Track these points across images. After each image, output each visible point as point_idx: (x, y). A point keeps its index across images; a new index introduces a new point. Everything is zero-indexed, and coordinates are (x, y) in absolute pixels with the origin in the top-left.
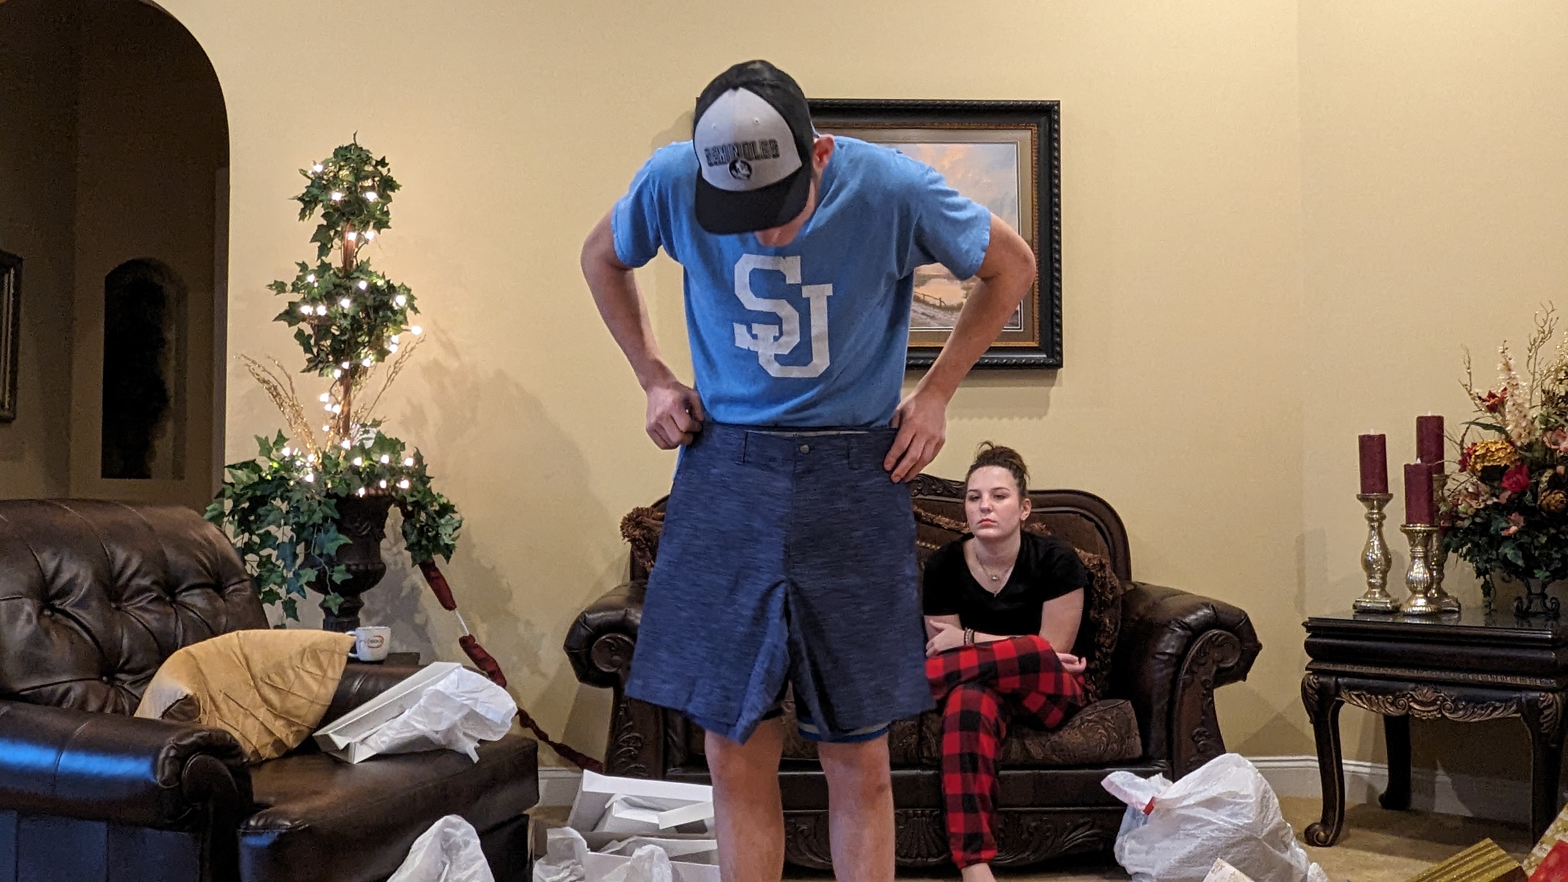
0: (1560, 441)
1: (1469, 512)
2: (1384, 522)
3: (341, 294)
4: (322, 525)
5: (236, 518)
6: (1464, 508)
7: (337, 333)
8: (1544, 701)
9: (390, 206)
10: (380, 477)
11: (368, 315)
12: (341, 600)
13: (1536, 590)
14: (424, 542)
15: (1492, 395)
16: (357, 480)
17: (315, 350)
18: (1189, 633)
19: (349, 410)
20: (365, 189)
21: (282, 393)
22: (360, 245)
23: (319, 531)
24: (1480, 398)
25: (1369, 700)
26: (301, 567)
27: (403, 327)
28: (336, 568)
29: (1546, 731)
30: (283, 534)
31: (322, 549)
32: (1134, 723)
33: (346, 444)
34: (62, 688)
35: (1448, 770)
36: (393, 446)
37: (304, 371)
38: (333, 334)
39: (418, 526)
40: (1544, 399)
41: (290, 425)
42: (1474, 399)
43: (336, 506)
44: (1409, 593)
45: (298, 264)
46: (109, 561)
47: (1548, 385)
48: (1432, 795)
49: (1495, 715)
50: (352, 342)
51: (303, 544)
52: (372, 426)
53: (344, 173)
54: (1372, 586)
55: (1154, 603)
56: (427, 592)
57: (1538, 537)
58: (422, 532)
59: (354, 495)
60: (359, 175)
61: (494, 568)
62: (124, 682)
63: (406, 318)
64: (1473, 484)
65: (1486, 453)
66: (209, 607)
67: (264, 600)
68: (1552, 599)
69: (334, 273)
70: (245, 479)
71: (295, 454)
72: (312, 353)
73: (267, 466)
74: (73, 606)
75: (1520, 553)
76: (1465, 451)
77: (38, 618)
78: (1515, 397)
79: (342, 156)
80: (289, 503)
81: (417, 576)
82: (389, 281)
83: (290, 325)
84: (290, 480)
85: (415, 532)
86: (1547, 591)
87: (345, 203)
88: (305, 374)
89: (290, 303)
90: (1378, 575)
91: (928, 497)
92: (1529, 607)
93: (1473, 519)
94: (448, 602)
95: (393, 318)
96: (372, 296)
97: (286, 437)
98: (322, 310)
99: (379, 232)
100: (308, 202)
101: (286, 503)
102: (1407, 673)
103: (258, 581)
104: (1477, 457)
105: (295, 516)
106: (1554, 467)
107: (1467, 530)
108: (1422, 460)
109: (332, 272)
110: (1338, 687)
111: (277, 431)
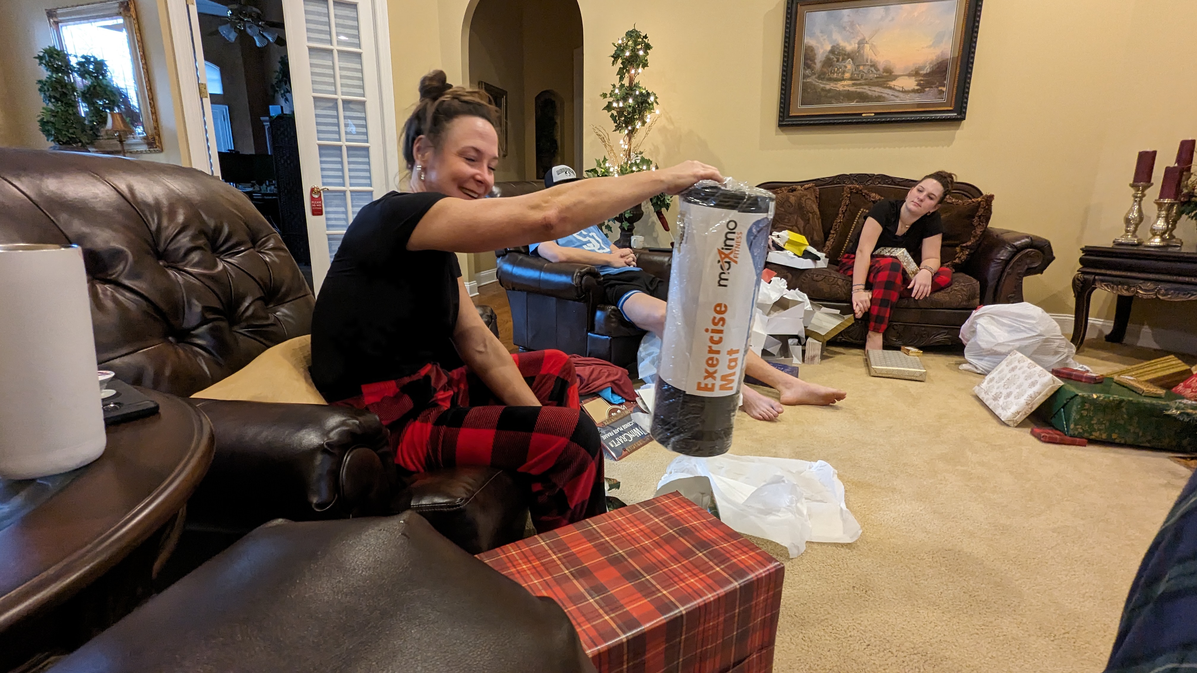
2: (1144, 198)
3: (629, 97)
7: (627, 114)
9: (648, 57)
11: (639, 106)
12: (628, 224)
14: (659, 203)
18: (1015, 250)
19: (631, 147)
20: (638, 50)
21: (606, 140)
22: (636, 75)
25: (1113, 288)
27: (652, 111)
32: (978, 292)
33: (629, 162)
35: (1150, 326)
36: (648, 162)
38: (625, 115)
41: (609, 154)
45: (611, 85)
48: (1138, 337)
49: (1192, 298)
50: (633, 117)
52: (639, 154)
53: (630, 43)
56: (658, 225)
60: (636, 43)
63: (653, 107)
69: (626, 88)
71: (610, 166)
72: (617, 123)
73: (600, 171)
79: (629, 35)
82: (647, 91)
83: (608, 112)
87: (631, 57)
88: (614, 132)
89: (608, 102)
90: (1133, 226)
94: (667, 229)
95: (649, 107)
96: (641, 98)
97: (607, 159)
98: (621, 105)
99: (644, 69)
100: (616, 57)
102: (1140, 275)
108: (1178, 165)
110: (1094, 280)
111: (603, 157)
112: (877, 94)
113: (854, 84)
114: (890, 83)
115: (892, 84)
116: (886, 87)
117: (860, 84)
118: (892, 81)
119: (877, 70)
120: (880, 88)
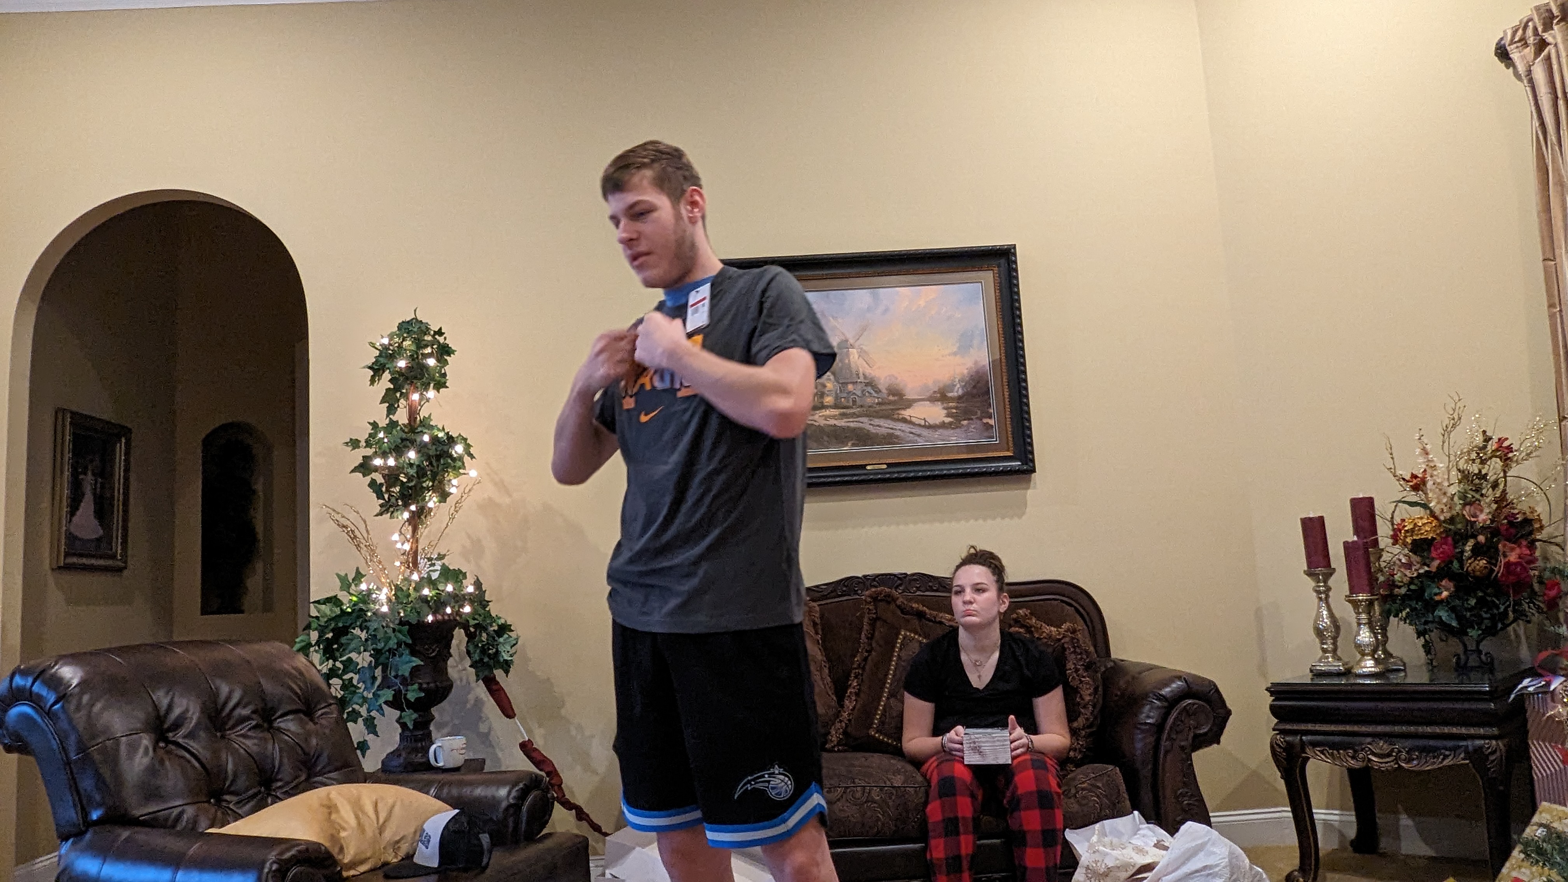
0: (1478, 513)
1: (1405, 580)
2: (1331, 594)
3: (408, 447)
4: (396, 650)
5: (321, 647)
6: (1400, 577)
7: (405, 480)
8: (1488, 748)
9: (447, 369)
10: (445, 605)
11: (431, 464)
12: (415, 716)
13: (1472, 646)
14: (486, 660)
15: (1414, 476)
16: (425, 608)
17: (386, 496)
18: (1166, 704)
19: (417, 547)
20: (425, 356)
21: (359, 535)
22: (422, 403)
23: (394, 655)
24: (1404, 479)
25: (1332, 755)
26: (380, 688)
27: (461, 471)
28: (409, 688)
29: (1494, 775)
30: (363, 659)
31: (397, 670)
32: (1123, 787)
33: (415, 577)
34: (176, 812)
35: (1410, 815)
36: (457, 576)
37: (377, 515)
38: (402, 481)
39: (480, 645)
40: (1460, 477)
41: (367, 563)
42: (1398, 480)
43: (408, 632)
44: (1359, 656)
45: (369, 423)
46: (215, 695)
47: (1462, 465)
48: (1398, 838)
49: (1445, 763)
50: (419, 486)
51: (380, 667)
52: (437, 559)
53: (407, 343)
54: (1325, 651)
55: (1133, 678)
56: (490, 705)
57: (1467, 600)
58: (484, 651)
59: (423, 622)
60: (420, 344)
61: (548, 679)
62: (229, 802)
63: (463, 463)
64: (1405, 555)
65: (1414, 528)
66: (300, 731)
67: (347, 720)
68: (1486, 654)
69: (401, 428)
70: (328, 612)
71: (371, 587)
72: (384, 499)
73: (347, 600)
74: (185, 737)
75: (1453, 616)
76: (1396, 527)
77: (154, 750)
78: (1434, 478)
79: (405, 329)
80: (367, 633)
81: (481, 690)
82: (448, 432)
83: (364, 476)
84: (367, 611)
85: (478, 651)
86: (1481, 648)
87: (410, 369)
88: (380, 517)
89: (363, 457)
90: (1330, 641)
91: (927, 593)
92: (1466, 663)
93: (1408, 586)
94: (508, 711)
95: (453, 464)
96: (434, 447)
97: (364, 573)
98: (391, 462)
99: (438, 392)
100: (377, 369)
101: (365, 631)
102: (1364, 729)
103: (342, 703)
104: (1407, 531)
105: (373, 643)
106: (1474, 536)
107: (1405, 597)
108: (1358, 536)
109: (399, 428)
110: (1303, 744)
111: (355, 569)
112: (883, 431)
113: (843, 415)
114: (902, 412)
115: (906, 413)
116: (898, 420)
117: (853, 415)
118: (904, 409)
119: (878, 391)
120: (889, 422)
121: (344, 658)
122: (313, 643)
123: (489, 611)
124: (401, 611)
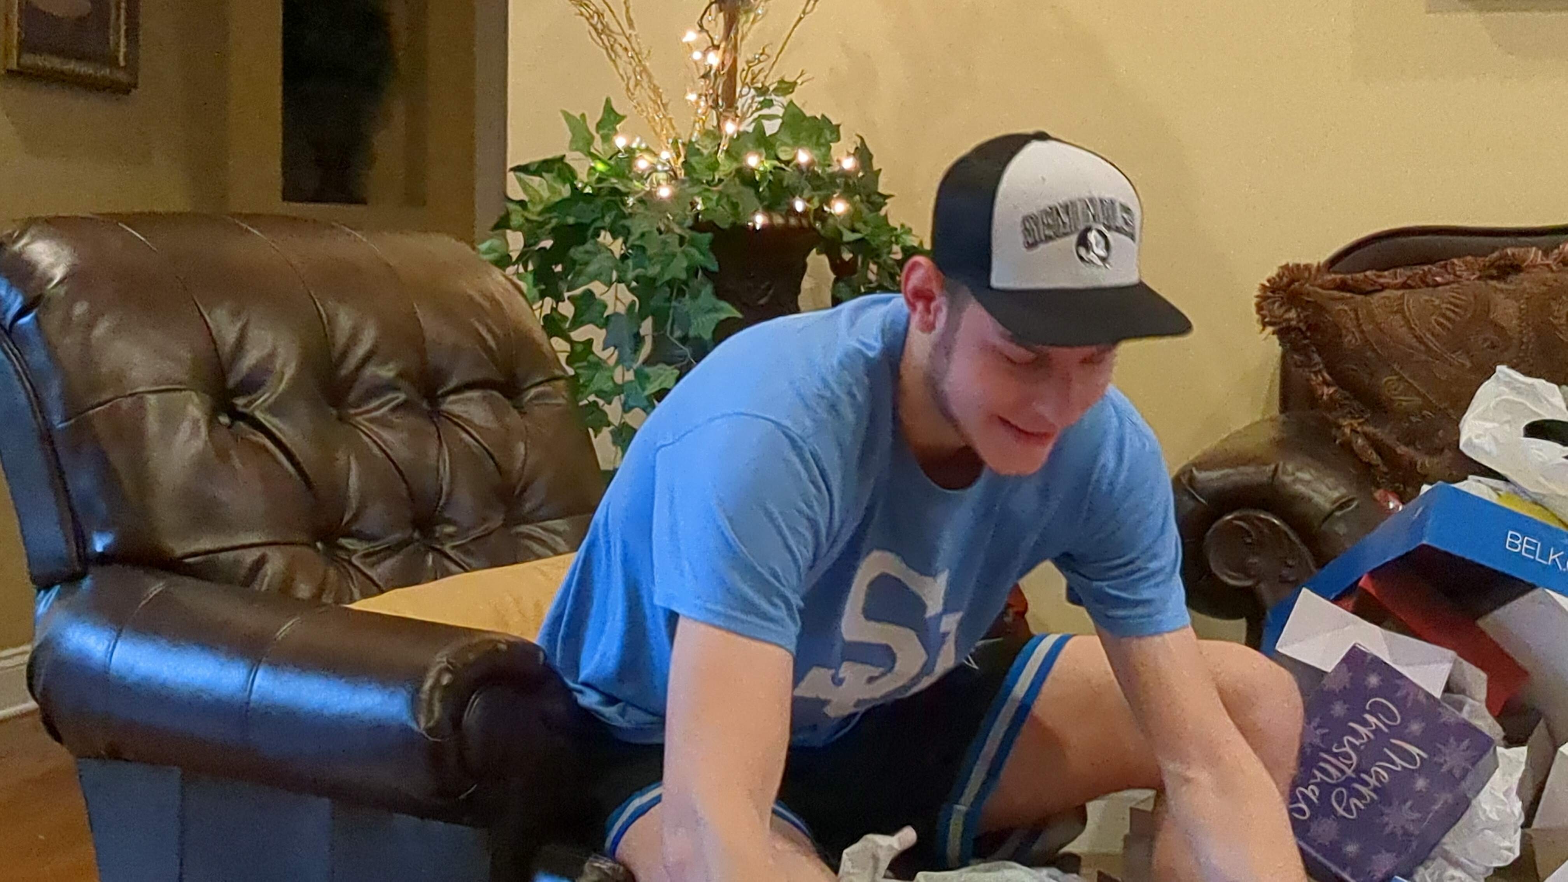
4: (685, 283)
5: (530, 266)
10: (793, 192)
16: (750, 197)
19: (735, 61)
23: (681, 293)
26: (649, 361)
30: (617, 297)
31: (685, 328)
33: (730, 128)
34: (250, 557)
36: (818, 131)
41: (628, 89)
43: (714, 246)
46: (326, 330)
51: (651, 319)
52: (777, 91)
59: (745, 228)
62: (353, 556)
70: (546, 193)
71: (634, 146)
73: (586, 168)
74: (273, 409)
77: (211, 428)
80: (625, 242)
84: (627, 194)
97: (620, 112)
101: (620, 240)
105: (636, 267)
111: (604, 99)
121: (578, 292)
122: (515, 256)
123: (886, 216)
124: (699, 200)
